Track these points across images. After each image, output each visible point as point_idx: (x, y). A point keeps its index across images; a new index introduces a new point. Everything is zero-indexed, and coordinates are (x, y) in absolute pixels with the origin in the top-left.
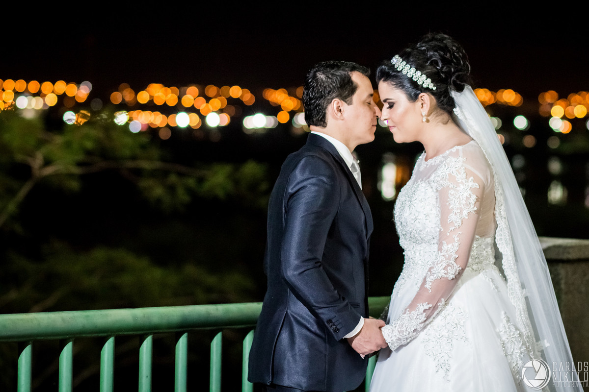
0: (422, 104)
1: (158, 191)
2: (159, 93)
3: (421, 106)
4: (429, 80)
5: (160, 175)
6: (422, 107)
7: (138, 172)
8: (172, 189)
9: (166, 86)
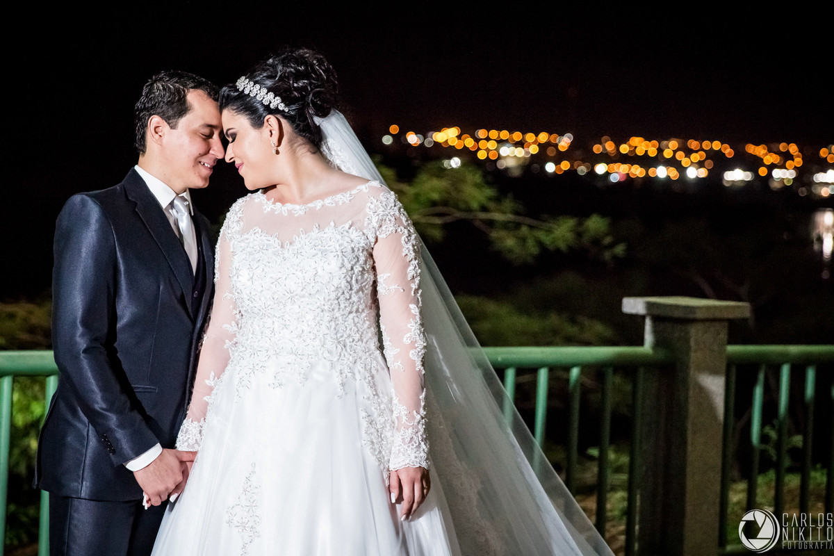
0: (271, 131)
1: (510, 242)
2: (641, 145)
3: (270, 133)
4: (278, 99)
5: (513, 227)
6: (271, 136)
7: (491, 223)
8: (523, 240)
9: (646, 140)
